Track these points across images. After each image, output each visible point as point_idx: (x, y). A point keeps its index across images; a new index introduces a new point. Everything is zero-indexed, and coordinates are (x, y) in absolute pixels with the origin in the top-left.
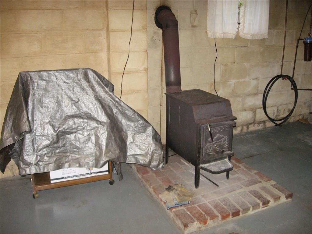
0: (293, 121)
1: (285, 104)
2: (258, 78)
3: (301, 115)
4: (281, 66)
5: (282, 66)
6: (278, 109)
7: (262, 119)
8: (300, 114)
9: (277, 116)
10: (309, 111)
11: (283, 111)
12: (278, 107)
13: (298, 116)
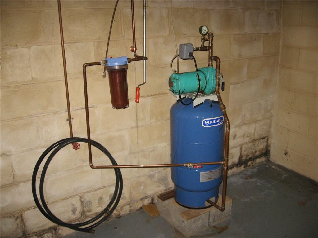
0: (128, 211)
1: (100, 189)
2: (7, 154)
3: (146, 197)
4: (68, 120)
5: (70, 120)
6: (82, 200)
7: (43, 226)
8: (143, 196)
9: (83, 213)
10: (165, 187)
11: (97, 201)
12: (81, 197)
13: (141, 202)
